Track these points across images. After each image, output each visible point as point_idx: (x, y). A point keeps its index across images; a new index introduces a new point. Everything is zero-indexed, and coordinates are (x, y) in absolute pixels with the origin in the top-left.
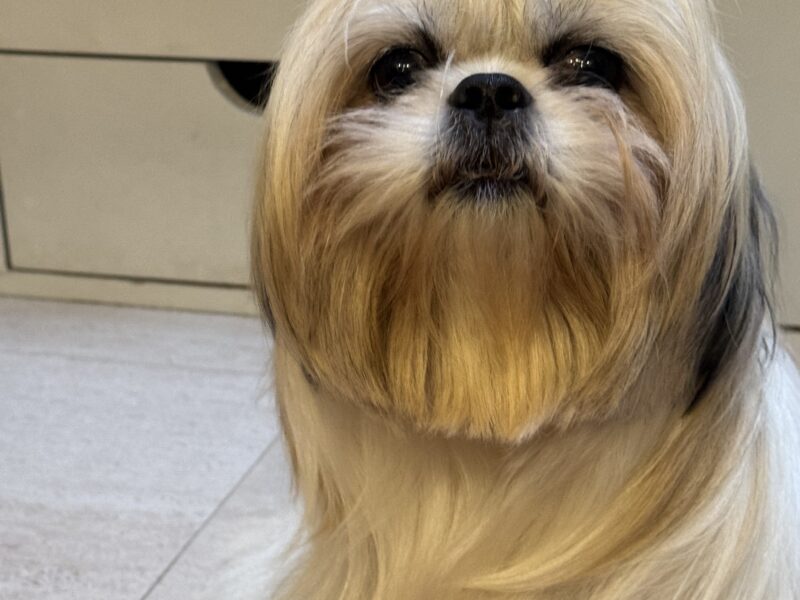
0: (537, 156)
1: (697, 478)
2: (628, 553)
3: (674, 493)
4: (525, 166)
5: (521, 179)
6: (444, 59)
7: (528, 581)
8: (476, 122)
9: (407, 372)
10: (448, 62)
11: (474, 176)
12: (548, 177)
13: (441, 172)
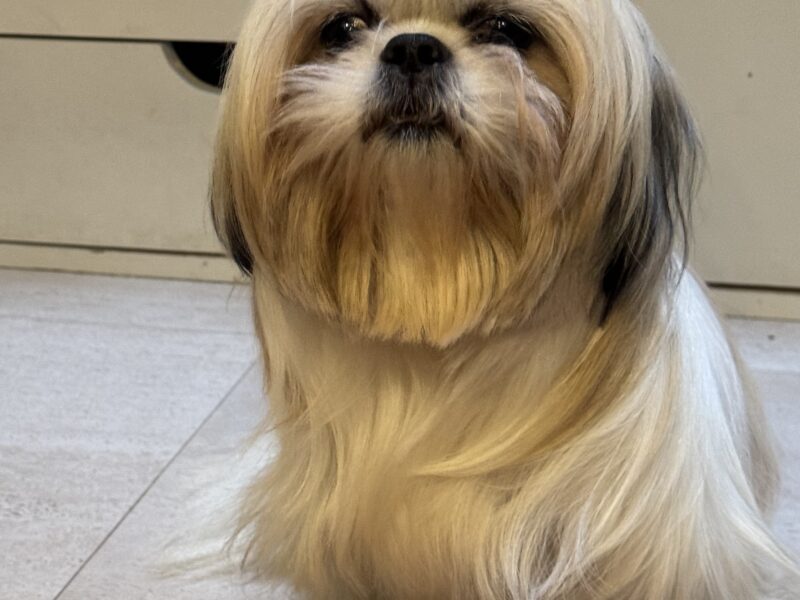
0: (452, 104)
1: (617, 374)
2: (558, 441)
3: (597, 389)
4: (441, 112)
5: (439, 124)
6: (377, 21)
7: (475, 467)
8: (400, 75)
9: (354, 288)
10: (381, 24)
11: (399, 121)
12: (461, 121)
13: (372, 118)
